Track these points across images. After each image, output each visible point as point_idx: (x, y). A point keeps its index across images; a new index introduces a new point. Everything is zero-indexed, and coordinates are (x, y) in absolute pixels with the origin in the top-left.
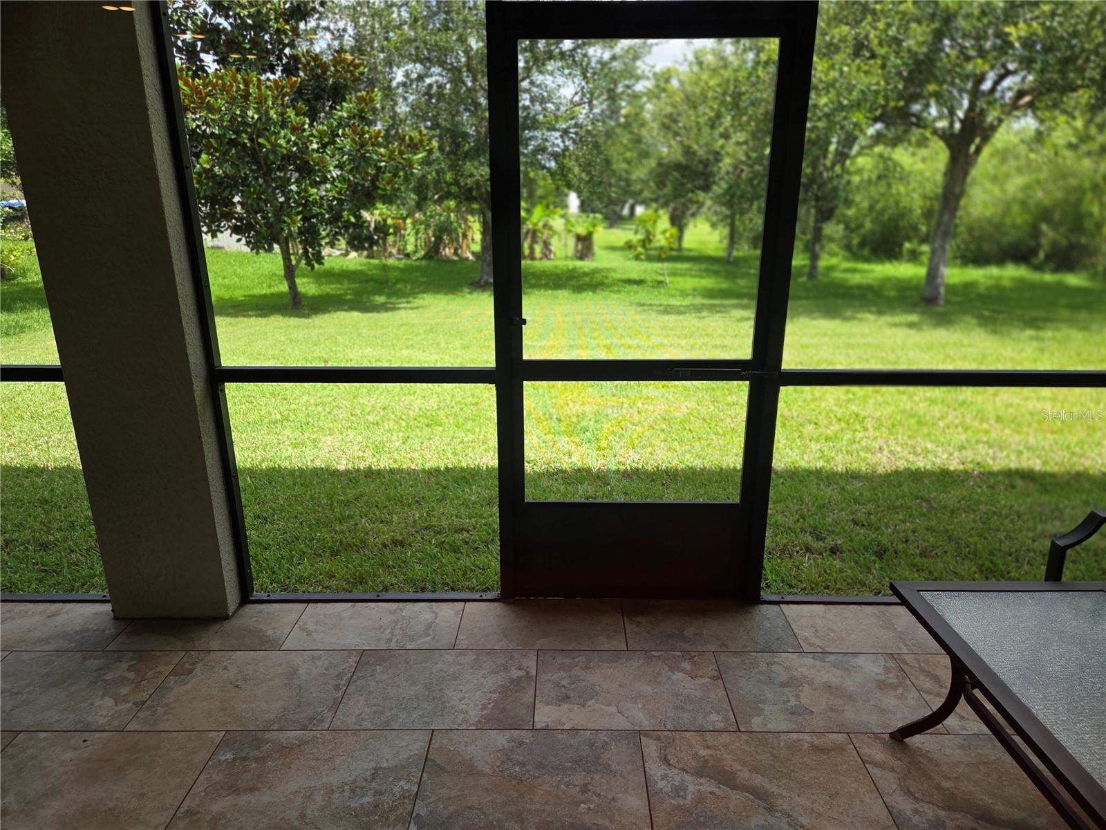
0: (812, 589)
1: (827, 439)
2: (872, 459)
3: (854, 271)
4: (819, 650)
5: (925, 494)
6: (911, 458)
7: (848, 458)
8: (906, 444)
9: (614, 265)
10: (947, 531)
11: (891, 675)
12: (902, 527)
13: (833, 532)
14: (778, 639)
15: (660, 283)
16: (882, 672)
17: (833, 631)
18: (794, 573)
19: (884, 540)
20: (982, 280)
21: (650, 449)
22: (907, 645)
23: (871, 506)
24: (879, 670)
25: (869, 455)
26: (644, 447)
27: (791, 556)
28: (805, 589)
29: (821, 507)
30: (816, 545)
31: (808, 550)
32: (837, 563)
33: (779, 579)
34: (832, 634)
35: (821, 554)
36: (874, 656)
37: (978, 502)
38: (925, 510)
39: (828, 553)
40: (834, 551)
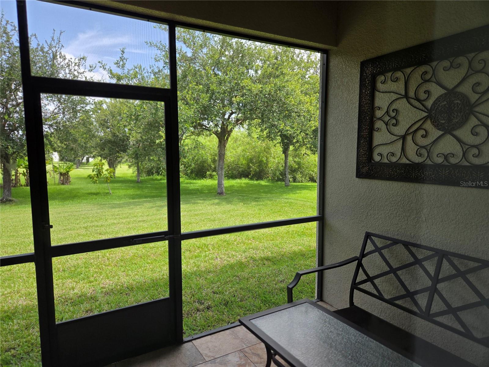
0: (203, 329)
1: (196, 257)
2: (215, 262)
3: (191, 183)
4: (212, 358)
5: (236, 274)
6: (229, 259)
7: (206, 264)
8: (226, 254)
9: (82, 186)
10: (247, 288)
11: (242, 360)
12: (231, 290)
13: (206, 299)
14: (194, 359)
15: (107, 193)
16: (239, 360)
17: (216, 347)
18: (194, 323)
19: (226, 298)
20: (235, 184)
21: (117, 277)
22: (245, 344)
23: (218, 284)
24: (237, 359)
25: (213, 261)
26: (114, 277)
27: (192, 316)
28: (200, 330)
29: (199, 289)
30: (201, 307)
31: (198, 310)
32: (210, 313)
33: (188, 328)
34: (216, 349)
35: (203, 311)
36: (234, 354)
37: (255, 273)
38: (238, 281)
39: (206, 309)
40: (208, 308)
